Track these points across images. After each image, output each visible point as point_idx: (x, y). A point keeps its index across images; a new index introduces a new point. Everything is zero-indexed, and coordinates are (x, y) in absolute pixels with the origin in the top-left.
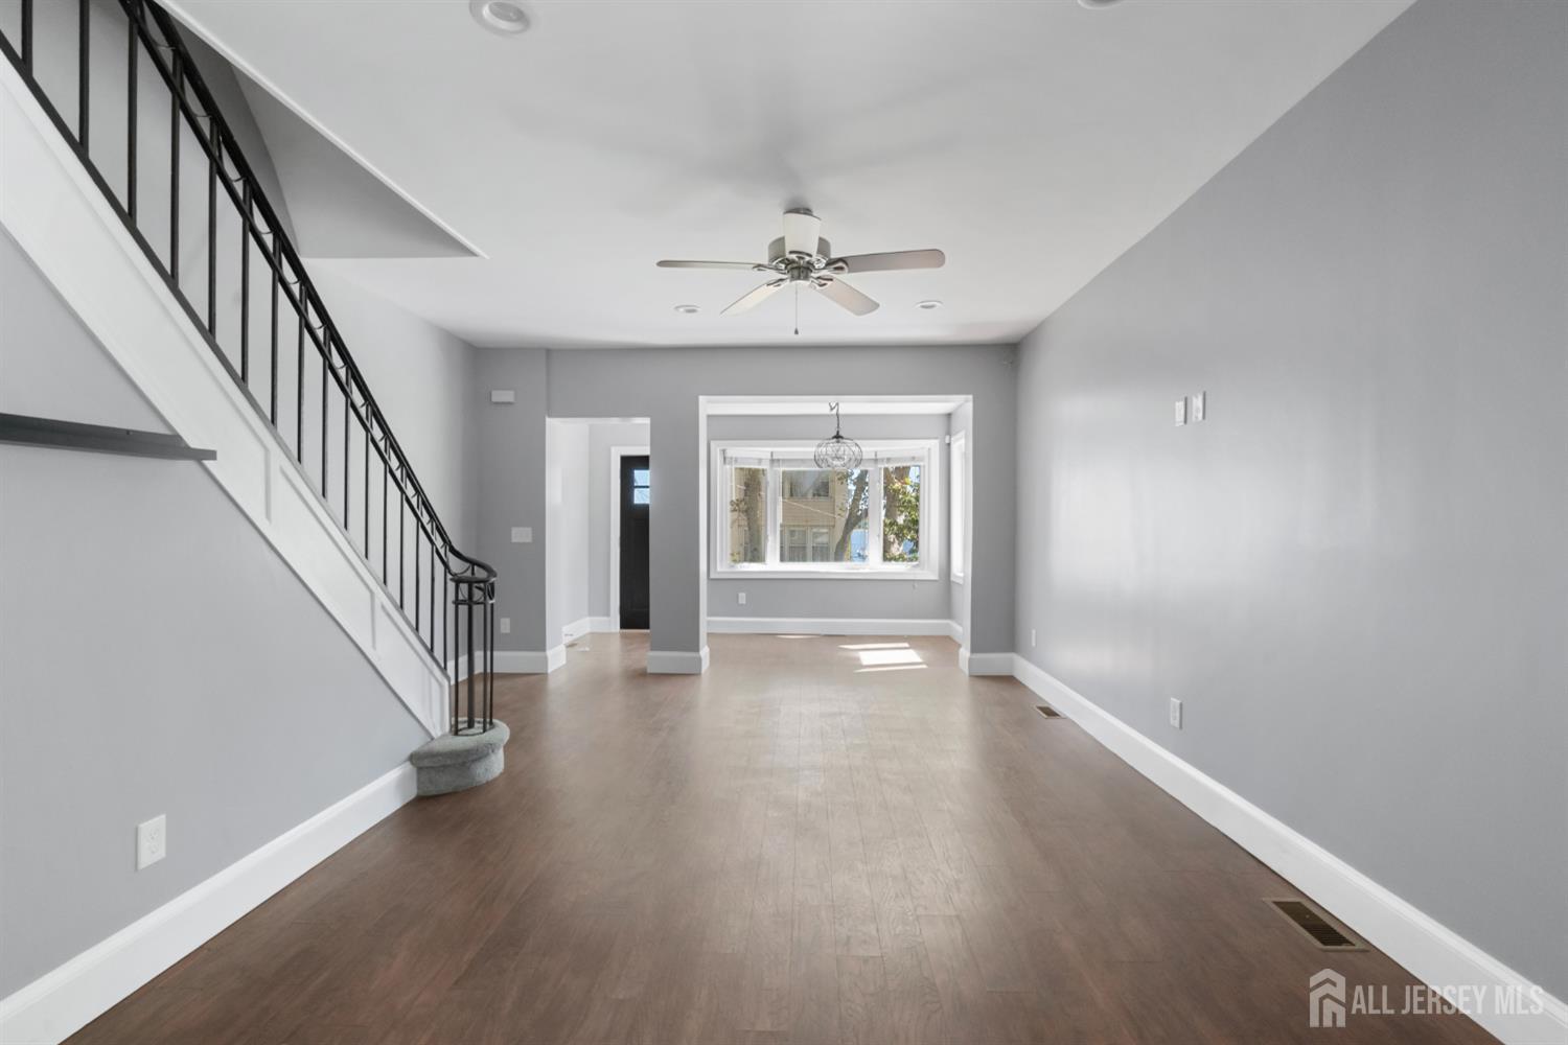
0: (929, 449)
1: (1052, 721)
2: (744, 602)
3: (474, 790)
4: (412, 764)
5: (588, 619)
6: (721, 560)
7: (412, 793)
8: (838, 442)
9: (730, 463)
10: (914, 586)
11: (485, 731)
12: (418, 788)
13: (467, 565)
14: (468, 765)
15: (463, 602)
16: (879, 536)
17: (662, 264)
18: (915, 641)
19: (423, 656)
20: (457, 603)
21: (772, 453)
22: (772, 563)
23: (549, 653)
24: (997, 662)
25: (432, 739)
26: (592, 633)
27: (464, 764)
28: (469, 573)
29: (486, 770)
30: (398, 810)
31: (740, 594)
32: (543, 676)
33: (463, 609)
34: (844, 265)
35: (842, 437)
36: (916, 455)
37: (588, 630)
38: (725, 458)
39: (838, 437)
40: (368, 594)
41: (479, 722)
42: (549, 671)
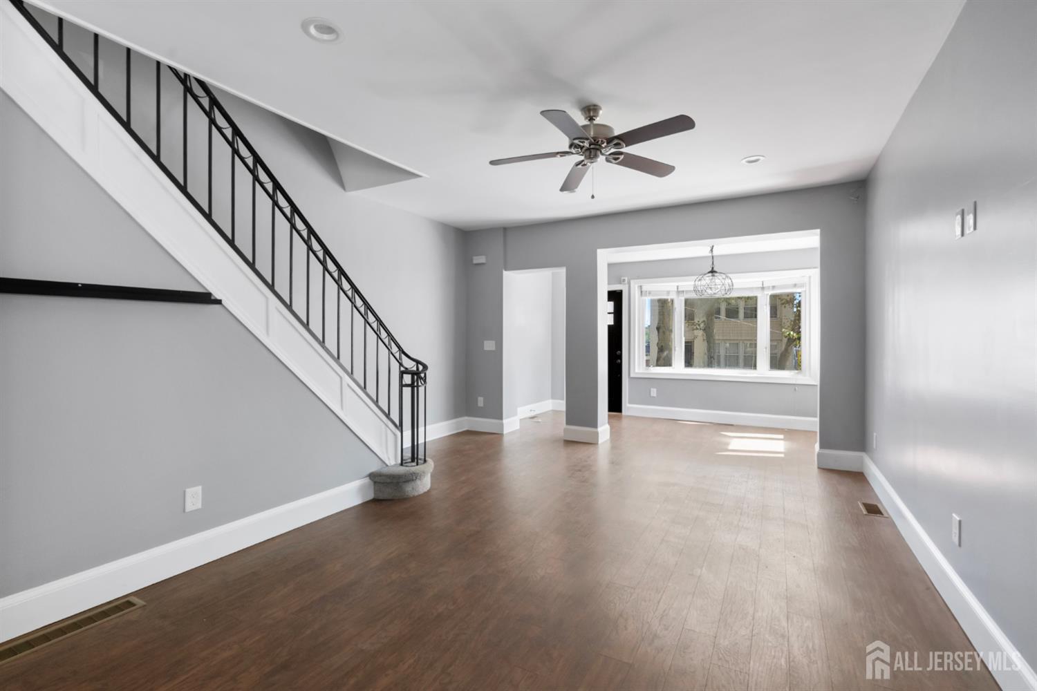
0: (810, 277)
1: (877, 518)
2: (655, 395)
3: (404, 499)
4: (370, 479)
5: (551, 401)
6: (639, 365)
7: (371, 496)
8: (713, 276)
9: (646, 295)
10: (795, 390)
11: (417, 465)
12: (375, 494)
13: (414, 363)
14: (400, 484)
15: (407, 385)
16: (766, 348)
17: (492, 163)
18: (789, 433)
19: (381, 417)
20: (402, 386)
21: (678, 287)
22: (678, 368)
23: (505, 421)
24: (846, 458)
25: (387, 465)
26: (553, 411)
27: (398, 483)
28: (415, 369)
29: (413, 489)
30: (359, 505)
31: (652, 389)
32: (499, 436)
33: (407, 392)
34: (619, 141)
35: (716, 272)
36: (797, 283)
37: (551, 408)
38: (642, 292)
39: (713, 272)
40: (339, 378)
41: (421, 459)
42: (505, 432)
